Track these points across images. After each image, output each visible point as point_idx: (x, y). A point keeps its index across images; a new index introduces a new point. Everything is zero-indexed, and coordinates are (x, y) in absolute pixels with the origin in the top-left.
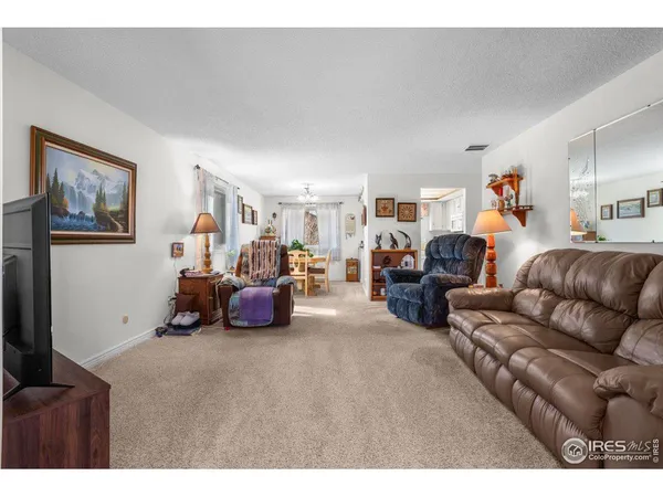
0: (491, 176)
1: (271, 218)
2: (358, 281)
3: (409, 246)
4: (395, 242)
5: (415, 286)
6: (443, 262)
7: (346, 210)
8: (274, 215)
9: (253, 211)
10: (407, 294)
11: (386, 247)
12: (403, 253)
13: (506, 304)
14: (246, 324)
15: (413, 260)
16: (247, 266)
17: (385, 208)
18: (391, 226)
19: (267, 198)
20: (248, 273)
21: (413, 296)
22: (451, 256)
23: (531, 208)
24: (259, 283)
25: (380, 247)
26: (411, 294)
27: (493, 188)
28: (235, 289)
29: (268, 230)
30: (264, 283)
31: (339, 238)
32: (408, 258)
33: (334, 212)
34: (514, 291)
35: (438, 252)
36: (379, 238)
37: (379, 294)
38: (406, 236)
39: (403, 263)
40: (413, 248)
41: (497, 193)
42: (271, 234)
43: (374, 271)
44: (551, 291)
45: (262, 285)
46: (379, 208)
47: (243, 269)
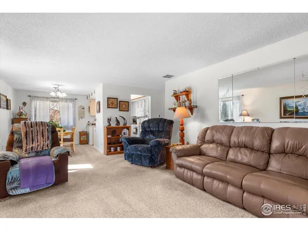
0: (174, 91)
1: (22, 106)
2: (88, 143)
3: (125, 124)
4: (118, 122)
5: (145, 146)
6: (152, 132)
7: (79, 103)
8: (24, 104)
9: (7, 100)
10: (140, 151)
11: (113, 124)
12: (123, 128)
13: (197, 151)
14: (28, 190)
15: (128, 131)
16: (20, 141)
17: (112, 103)
18: (115, 113)
19: (17, 91)
20: (21, 147)
21: (145, 152)
22: (157, 129)
23: (196, 107)
24: (33, 154)
25: (110, 125)
26: (143, 150)
27: (175, 97)
28: (13, 163)
29: (21, 114)
30: (38, 154)
31: (74, 120)
32: (125, 131)
33: (71, 105)
34: (199, 145)
35: (149, 127)
36: (109, 120)
37: (110, 151)
38: (124, 119)
39: (122, 134)
40: (128, 125)
41: (176, 99)
42: (24, 117)
43: (108, 138)
44: (221, 144)
45: (37, 155)
46: (109, 103)
47: (15, 145)
